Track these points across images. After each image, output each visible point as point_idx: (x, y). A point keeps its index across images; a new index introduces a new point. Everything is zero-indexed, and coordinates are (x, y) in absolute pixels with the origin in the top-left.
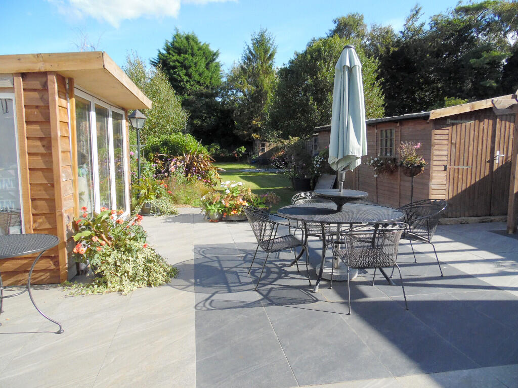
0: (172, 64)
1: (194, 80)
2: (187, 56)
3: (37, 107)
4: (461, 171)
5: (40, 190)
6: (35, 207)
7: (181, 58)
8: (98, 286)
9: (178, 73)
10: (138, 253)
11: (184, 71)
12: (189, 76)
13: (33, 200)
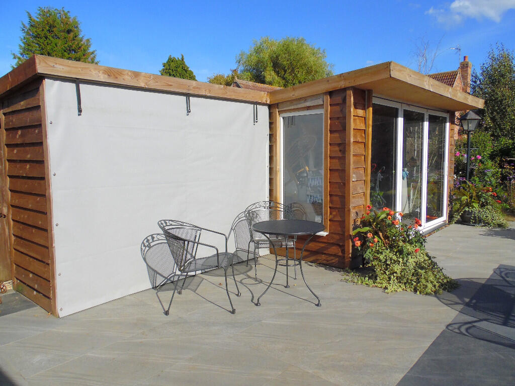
3: (338, 118)
5: (336, 188)
6: (331, 201)
8: (369, 279)
10: (410, 257)
13: (331, 195)
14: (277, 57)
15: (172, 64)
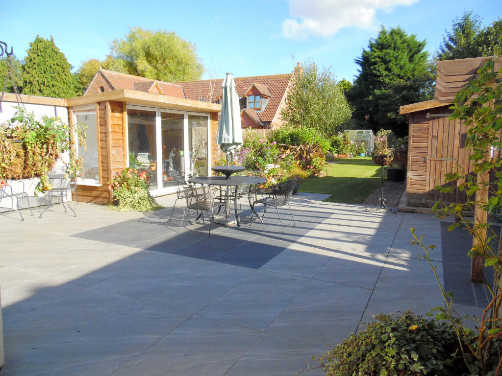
0: (372, 60)
1: (394, 74)
2: (388, 51)
7: (381, 54)
9: (377, 68)
11: (384, 66)
12: (388, 70)
14: (148, 47)
15: (40, 44)
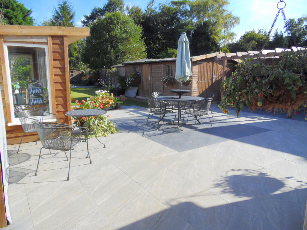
3: (58, 52)
4: (202, 83)
5: (59, 93)
6: (57, 101)
13: (56, 97)
